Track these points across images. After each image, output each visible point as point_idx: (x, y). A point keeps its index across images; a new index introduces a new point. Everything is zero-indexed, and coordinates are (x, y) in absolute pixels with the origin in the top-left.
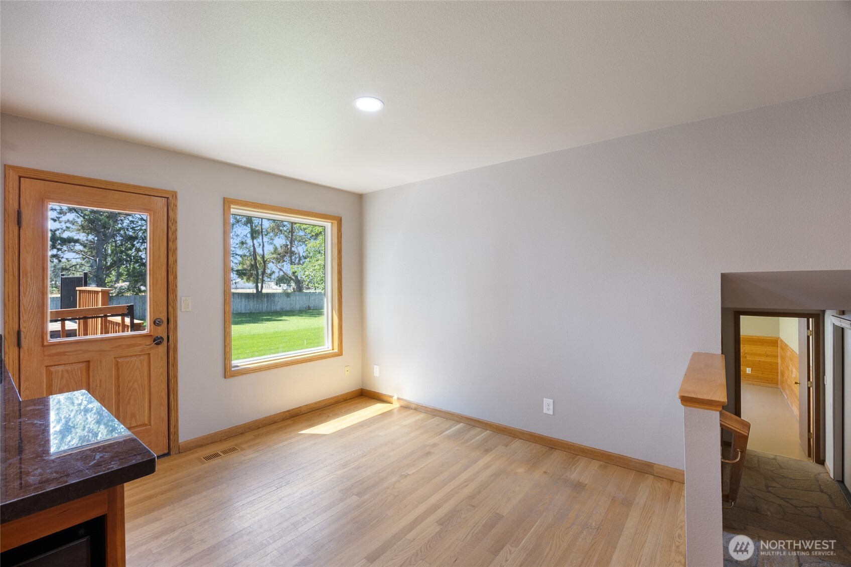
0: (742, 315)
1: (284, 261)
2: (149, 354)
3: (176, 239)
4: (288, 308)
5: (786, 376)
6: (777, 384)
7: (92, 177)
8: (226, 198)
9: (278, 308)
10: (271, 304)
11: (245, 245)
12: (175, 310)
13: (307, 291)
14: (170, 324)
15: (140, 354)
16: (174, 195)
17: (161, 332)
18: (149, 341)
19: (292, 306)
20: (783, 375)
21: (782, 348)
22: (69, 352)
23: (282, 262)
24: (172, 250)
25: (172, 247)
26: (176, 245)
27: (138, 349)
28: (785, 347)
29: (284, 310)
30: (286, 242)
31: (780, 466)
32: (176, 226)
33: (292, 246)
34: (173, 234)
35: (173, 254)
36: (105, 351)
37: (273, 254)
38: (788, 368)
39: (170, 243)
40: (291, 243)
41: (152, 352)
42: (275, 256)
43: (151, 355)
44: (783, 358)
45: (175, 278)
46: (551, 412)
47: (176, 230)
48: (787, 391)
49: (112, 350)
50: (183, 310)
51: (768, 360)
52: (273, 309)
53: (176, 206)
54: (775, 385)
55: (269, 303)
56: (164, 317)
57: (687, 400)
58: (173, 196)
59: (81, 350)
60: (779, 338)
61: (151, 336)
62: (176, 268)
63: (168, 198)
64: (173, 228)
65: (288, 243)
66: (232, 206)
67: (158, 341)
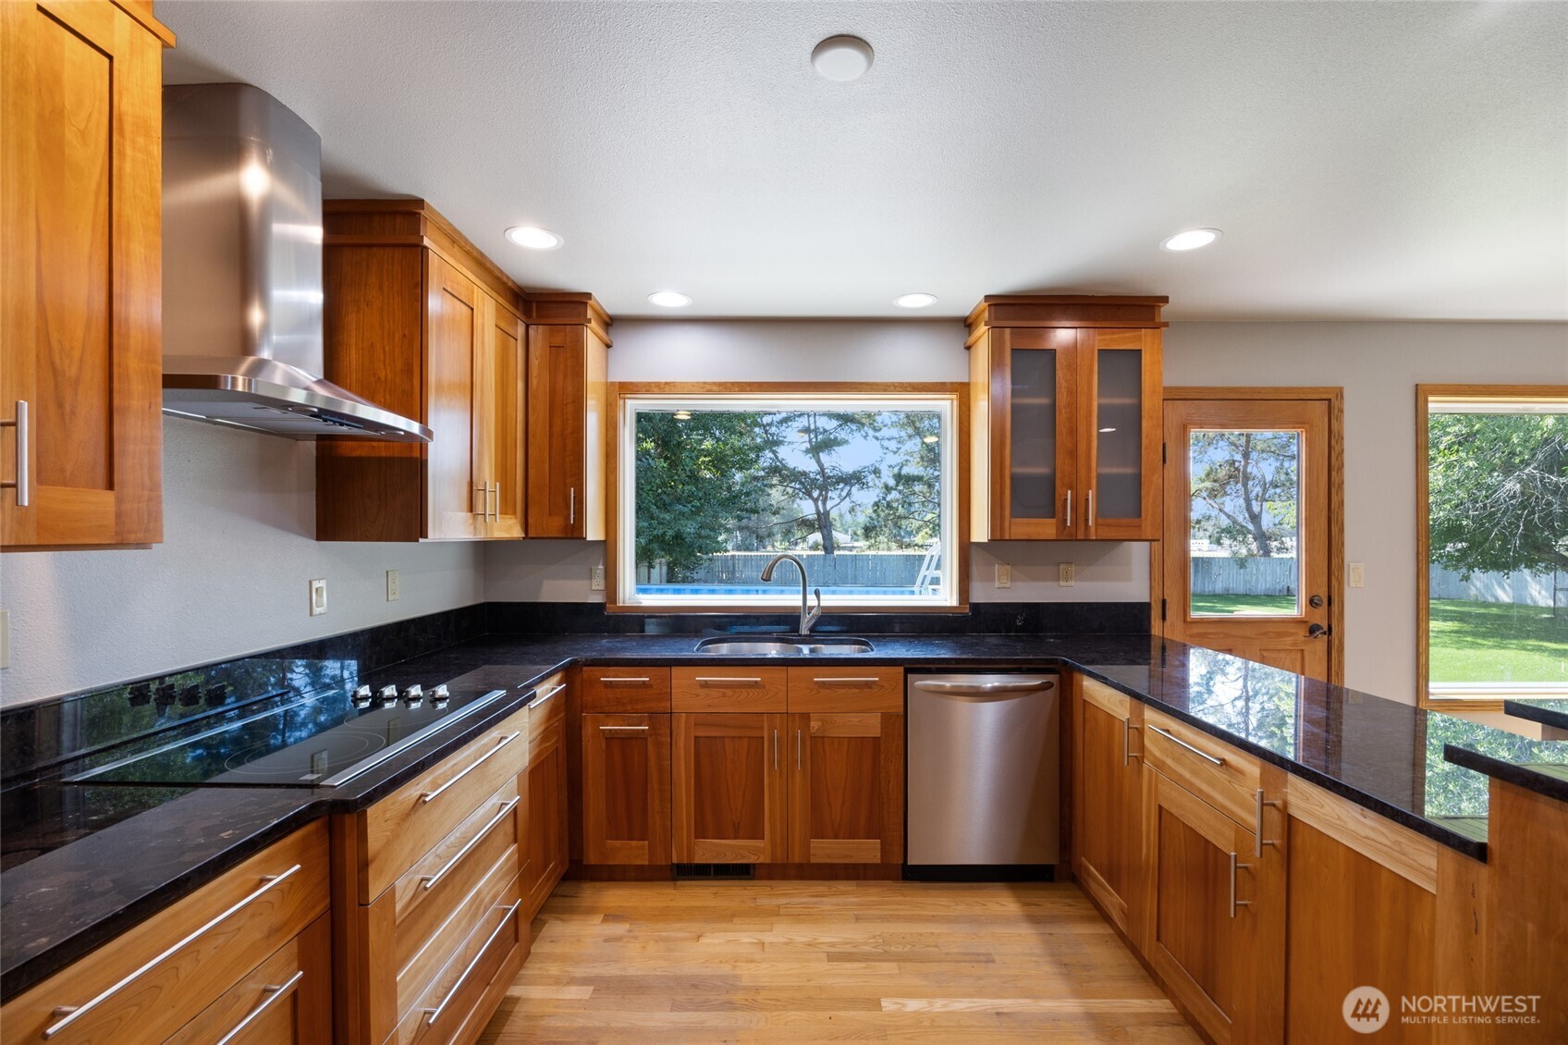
1: (1226, 494)
2: (1302, 650)
3: (1343, 466)
4: (1241, 589)
7: (1231, 386)
8: (1421, 385)
9: (1219, 587)
10: (1203, 578)
12: (1341, 584)
13: (1281, 556)
14: (1333, 605)
15: (1291, 648)
16: (1339, 393)
17: (1320, 618)
18: (1302, 632)
19: (1248, 586)
22: (1210, 634)
23: (1223, 496)
24: (1336, 486)
25: (1337, 482)
26: (1342, 475)
27: (1289, 640)
29: (1231, 592)
30: (1232, 456)
32: (1342, 445)
33: (1247, 464)
34: (1337, 458)
35: (1337, 492)
36: (1249, 638)
37: (1203, 481)
39: (1333, 473)
40: (1246, 456)
41: (1307, 648)
42: (1208, 484)
43: (1306, 654)
45: (1341, 530)
47: (1343, 451)
49: (1257, 638)
50: (1352, 584)
52: (1207, 590)
53: (1342, 411)
55: (1200, 578)
56: (1323, 593)
58: (1337, 396)
59: (1222, 633)
61: (1306, 622)
62: (1342, 514)
63: (1329, 400)
64: (1337, 448)
65: (1238, 457)
66: (1430, 398)
67: (1313, 630)
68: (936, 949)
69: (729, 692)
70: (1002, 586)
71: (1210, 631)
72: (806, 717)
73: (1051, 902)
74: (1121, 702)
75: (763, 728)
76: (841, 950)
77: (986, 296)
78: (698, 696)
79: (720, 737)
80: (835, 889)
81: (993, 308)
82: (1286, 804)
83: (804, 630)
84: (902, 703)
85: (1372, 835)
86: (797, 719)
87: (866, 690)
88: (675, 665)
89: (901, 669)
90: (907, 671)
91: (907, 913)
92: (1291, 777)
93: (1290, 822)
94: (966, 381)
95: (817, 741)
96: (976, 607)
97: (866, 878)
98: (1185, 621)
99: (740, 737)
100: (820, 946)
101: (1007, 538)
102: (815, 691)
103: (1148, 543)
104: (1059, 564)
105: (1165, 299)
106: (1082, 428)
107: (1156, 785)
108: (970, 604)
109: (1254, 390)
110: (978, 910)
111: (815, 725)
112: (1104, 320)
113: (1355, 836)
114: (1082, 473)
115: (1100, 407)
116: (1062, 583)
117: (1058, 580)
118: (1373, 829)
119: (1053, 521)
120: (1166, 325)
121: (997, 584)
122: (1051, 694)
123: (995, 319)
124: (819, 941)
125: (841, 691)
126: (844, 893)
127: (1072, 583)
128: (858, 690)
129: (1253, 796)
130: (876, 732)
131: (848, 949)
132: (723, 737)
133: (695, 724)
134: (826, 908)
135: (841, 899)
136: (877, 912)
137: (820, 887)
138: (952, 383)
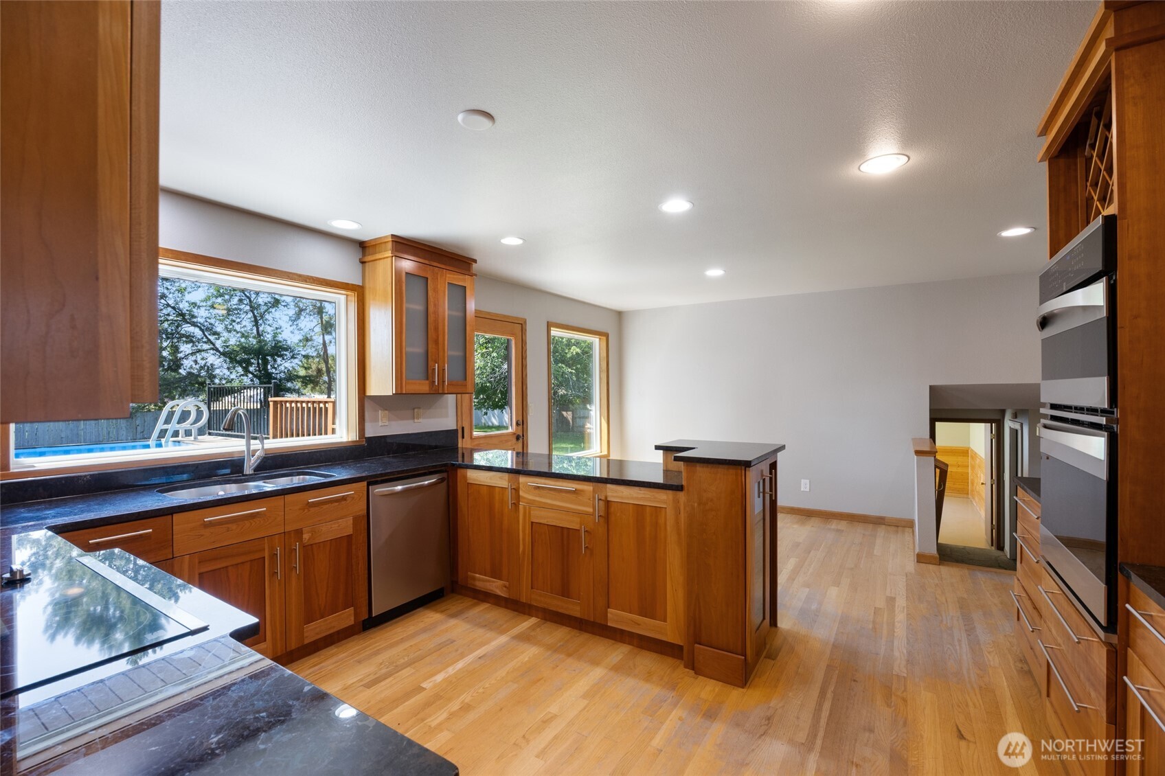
0: (938, 421)
5: (975, 484)
6: (968, 494)
8: (549, 322)
11: (310, 343)
12: (526, 414)
16: (526, 322)
17: (519, 431)
18: (514, 438)
20: (973, 484)
21: (972, 456)
22: (481, 444)
24: (524, 366)
25: (524, 363)
27: (510, 444)
28: (975, 455)
31: (968, 553)
34: (525, 353)
35: (525, 369)
38: (977, 475)
39: (523, 360)
41: (516, 447)
44: (973, 467)
45: (526, 388)
46: (808, 490)
48: (976, 498)
50: (530, 414)
51: (960, 470)
54: (965, 496)
57: (918, 453)
59: (486, 443)
60: (969, 448)
61: (515, 434)
63: (522, 324)
64: (525, 348)
66: (552, 329)
67: (518, 438)
68: (421, 651)
69: (234, 527)
70: (383, 424)
71: (481, 442)
72: (299, 532)
73: (455, 604)
74: (501, 478)
75: (264, 550)
76: (369, 680)
77: (392, 235)
78: (202, 536)
79: (223, 568)
80: (322, 657)
81: (394, 243)
82: (606, 497)
83: (248, 470)
84: (366, 507)
85: (643, 496)
86: (292, 535)
87: (343, 502)
88: (175, 513)
89: (365, 483)
90: (369, 484)
91: (385, 645)
92: (609, 486)
93: (608, 503)
94: (361, 284)
95: (308, 549)
96: (369, 439)
97: (339, 640)
98: (471, 438)
99: (242, 563)
100: (354, 685)
101: (404, 392)
102: (306, 511)
103: (455, 395)
104: (414, 409)
105: (475, 261)
106: (440, 328)
107: (530, 513)
108: (366, 438)
109: (497, 315)
110: (421, 625)
111: (306, 536)
112: (449, 265)
113: (637, 498)
114: (441, 354)
115: (448, 315)
116: (416, 421)
117: (414, 419)
118: (644, 494)
119: (427, 382)
120: (476, 275)
121: (380, 424)
122: (444, 484)
123: (396, 251)
124: (349, 683)
125: (325, 507)
126: (333, 655)
127: (420, 420)
128: (337, 504)
129: (589, 499)
130: (350, 531)
131: (372, 677)
132: (226, 567)
133: (200, 562)
134: (330, 668)
135: (334, 659)
136: (367, 653)
137: (313, 659)
138: (352, 285)
